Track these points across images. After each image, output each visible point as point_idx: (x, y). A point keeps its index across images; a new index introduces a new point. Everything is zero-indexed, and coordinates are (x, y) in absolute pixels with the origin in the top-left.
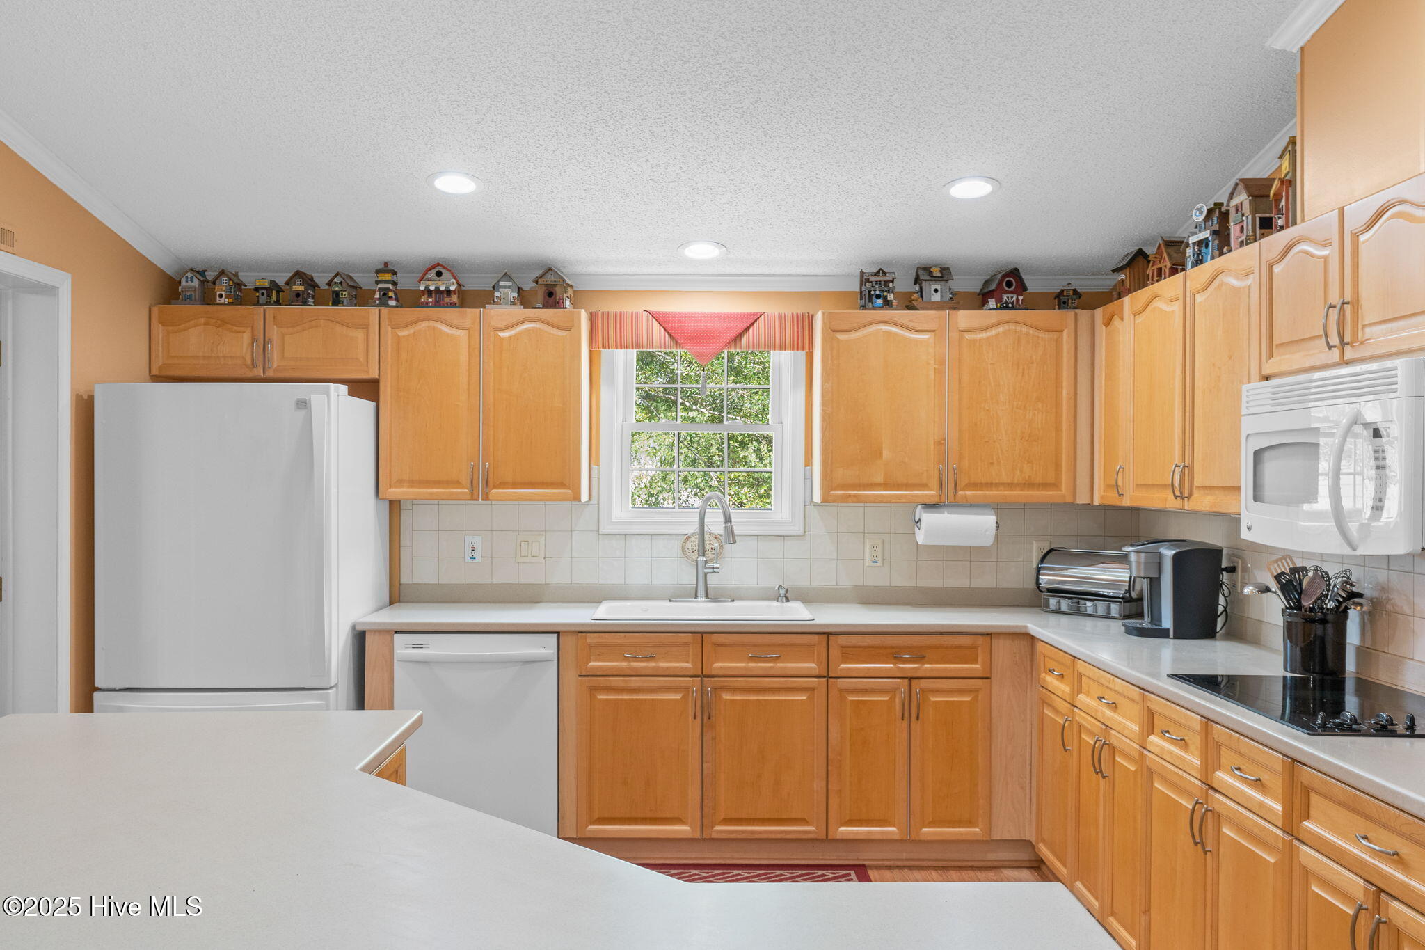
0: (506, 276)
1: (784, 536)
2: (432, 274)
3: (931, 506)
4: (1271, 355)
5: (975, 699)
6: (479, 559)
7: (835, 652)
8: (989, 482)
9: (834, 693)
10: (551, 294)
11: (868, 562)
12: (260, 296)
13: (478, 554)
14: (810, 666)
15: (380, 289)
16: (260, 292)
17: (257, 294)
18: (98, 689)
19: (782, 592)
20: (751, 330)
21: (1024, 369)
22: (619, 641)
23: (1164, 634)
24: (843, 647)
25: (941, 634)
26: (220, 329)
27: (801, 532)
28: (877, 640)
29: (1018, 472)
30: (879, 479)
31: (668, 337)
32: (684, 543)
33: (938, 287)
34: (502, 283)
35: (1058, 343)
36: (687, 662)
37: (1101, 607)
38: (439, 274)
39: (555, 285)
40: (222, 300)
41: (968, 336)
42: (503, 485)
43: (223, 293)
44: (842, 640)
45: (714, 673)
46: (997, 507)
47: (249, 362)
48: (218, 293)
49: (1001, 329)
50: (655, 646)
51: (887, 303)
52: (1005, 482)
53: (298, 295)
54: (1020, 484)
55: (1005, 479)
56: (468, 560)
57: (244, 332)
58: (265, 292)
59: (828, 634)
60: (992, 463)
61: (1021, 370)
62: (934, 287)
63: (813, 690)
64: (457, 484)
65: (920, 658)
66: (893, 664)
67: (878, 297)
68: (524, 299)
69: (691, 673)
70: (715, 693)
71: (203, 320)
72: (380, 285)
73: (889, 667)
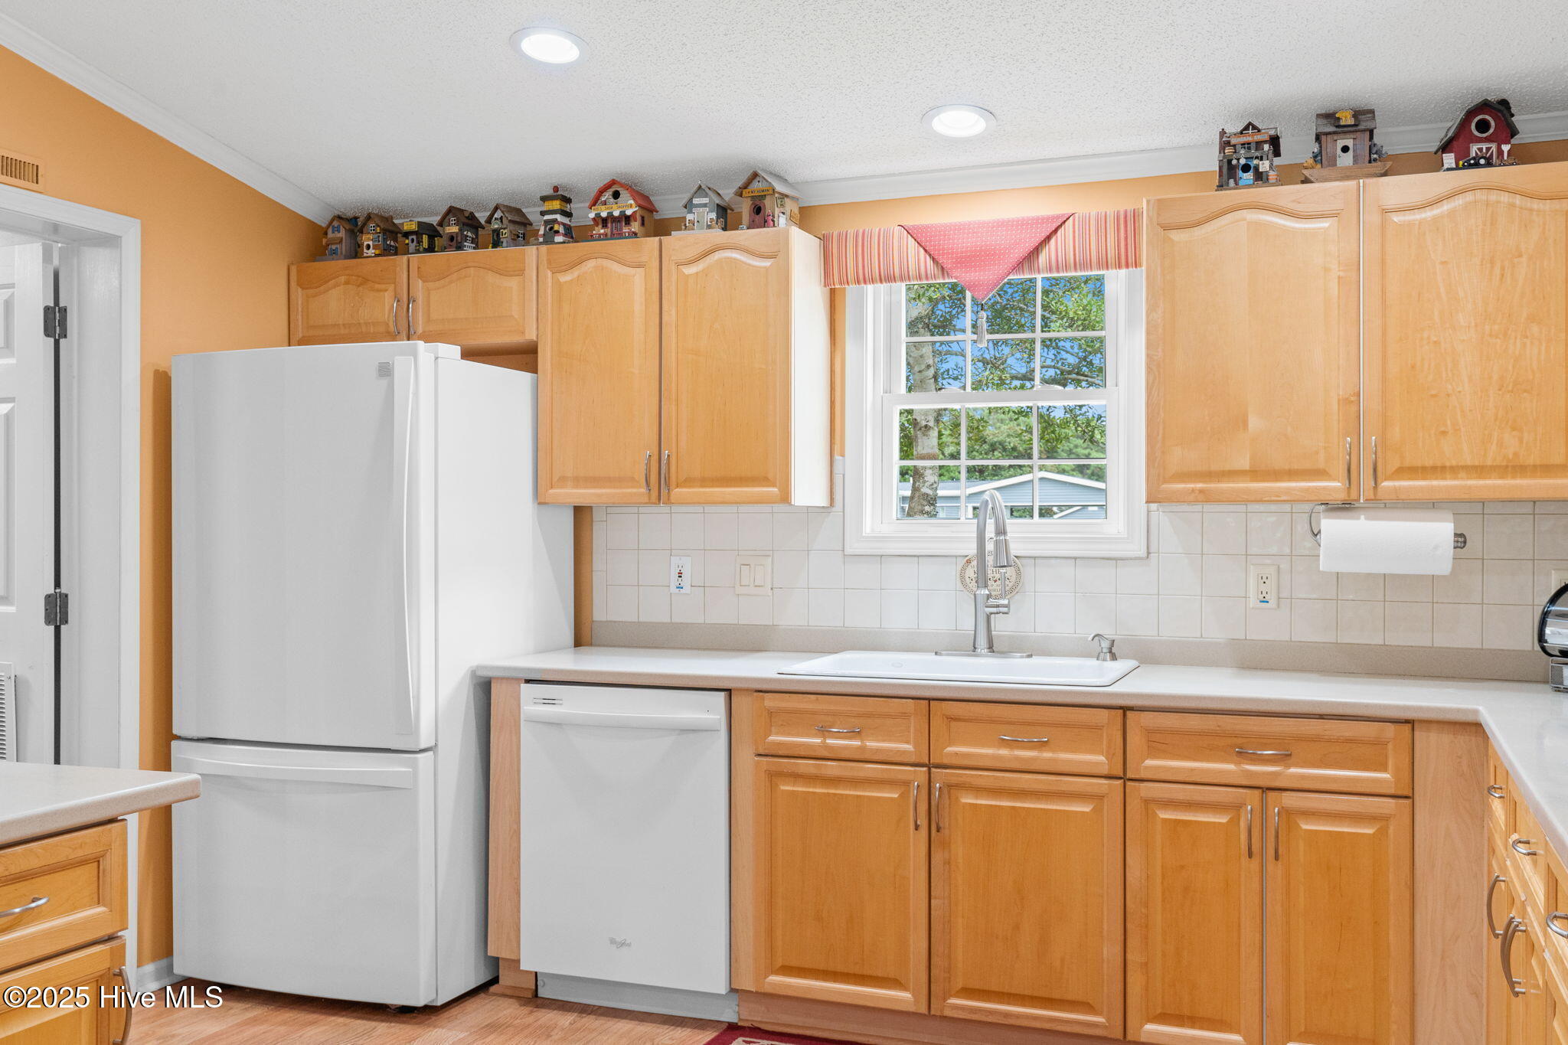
0: (700, 190)
1: (1116, 559)
2: (607, 196)
3: (1345, 507)
5: (1383, 831)
6: (687, 589)
7: (1135, 739)
8: (1439, 464)
9: (1134, 805)
10: (758, 210)
11: (1253, 601)
12: (410, 244)
13: (686, 581)
14: (1097, 760)
15: (547, 222)
16: (410, 238)
17: (407, 241)
18: (179, 738)
19: (1105, 645)
20: (1053, 241)
21: (1503, 268)
22: (810, 706)
24: (1149, 732)
25: (1321, 717)
26: (361, 288)
27: (1143, 553)
29: (1494, 447)
30: (1244, 463)
31: (929, 261)
32: (963, 569)
33: (1349, 143)
34: (696, 201)
36: (907, 742)
38: (616, 195)
39: (763, 197)
40: (371, 252)
41: (1396, 218)
42: (688, 482)
43: (371, 243)
44: (1148, 719)
45: (946, 761)
46: (1454, 508)
47: (392, 328)
48: (365, 244)
49: (1459, 201)
50: (860, 716)
51: (1260, 176)
52: (1469, 463)
53: (452, 238)
54: (1499, 467)
55: (1468, 459)
56: (673, 589)
57: (386, 290)
58: (414, 237)
59: (1125, 709)
60: (1444, 433)
61: (1497, 271)
62: (1340, 144)
63: (1101, 797)
64: (631, 481)
66: (1236, 764)
67: (1246, 168)
68: (726, 216)
69: (913, 760)
70: (949, 792)
71: (343, 279)
72: (547, 217)
73: (1227, 768)
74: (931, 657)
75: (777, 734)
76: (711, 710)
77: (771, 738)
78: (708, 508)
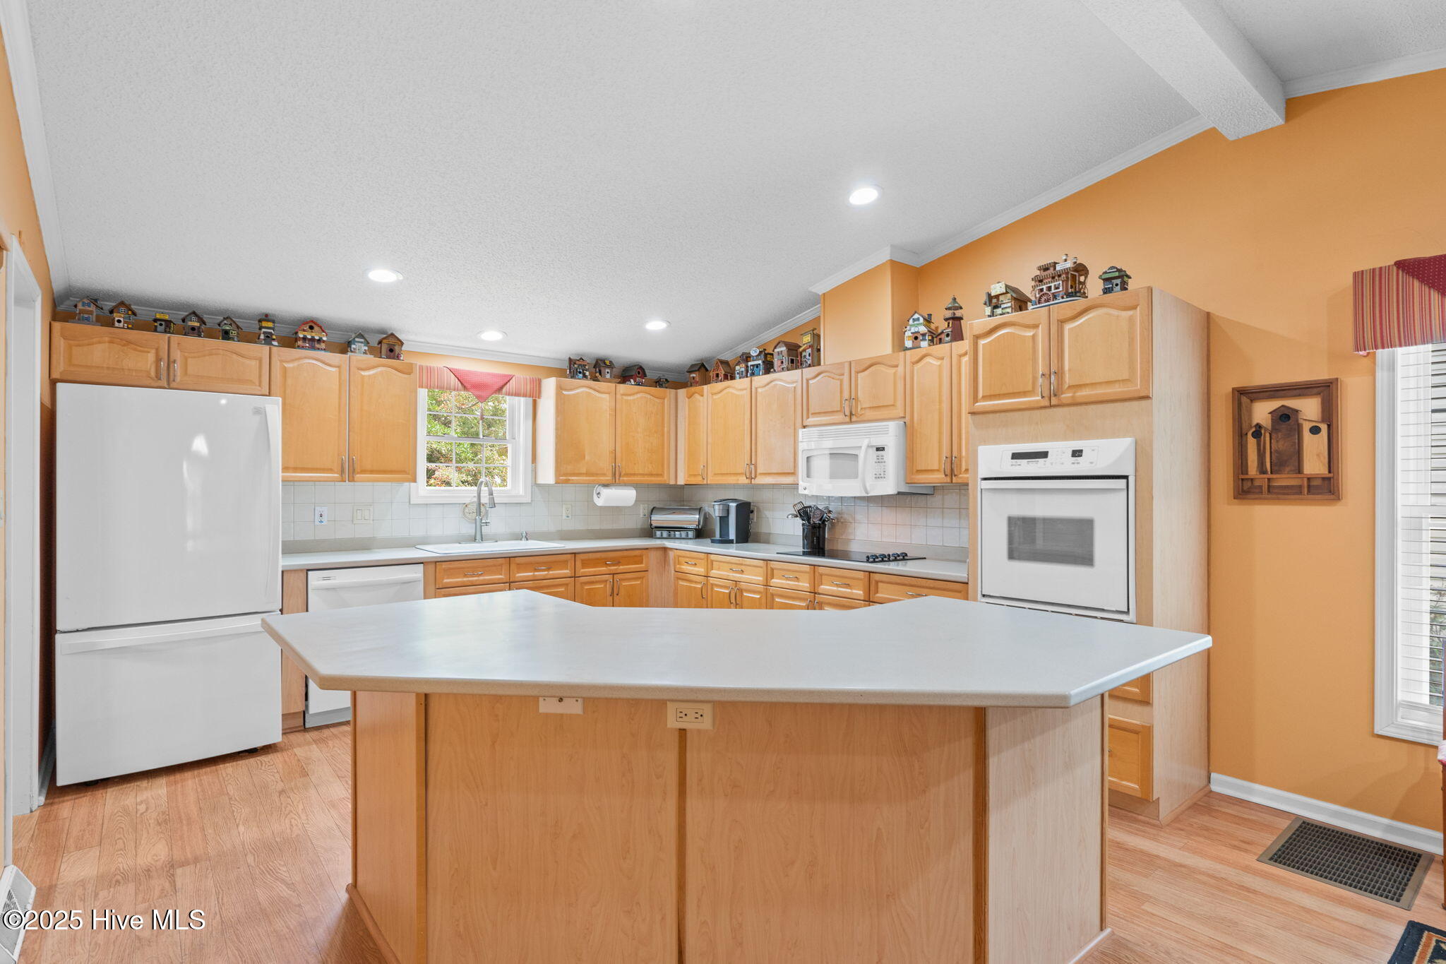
0: (361, 336)
1: (520, 503)
2: (307, 328)
3: (606, 485)
4: (808, 417)
5: (642, 583)
6: (325, 523)
7: (579, 564)
8: (634, 473)
9: (578, 585)
10: (391, 350)
11: (564, 517)
12: (159, 326)
13: (325, 518)
14: (566, 572)
15: (264, 333)
16: (159, 322)
17: (156, 324)
19: (524, 535)
20: (508, 384)
21: (649, 416)
22: (462, 566)
23: (731, 542)
24: (582, 560)
25: (626, 550)
26: (125, 348)
27: (531, 501)
28: (598, 555)
29: (646, 468)
30: (584, 471)
31: (460, 384)
32: (464, 509)
33: (609, 371)
34: (357, 339)
35: (663, 403)
36: (502, 575)
37: (683, 534)
38: (311, 328)
39: (394, 345)
40: (121, 325)
41: (625, 398)
42: (364, 472)
43: (122, 319)
44: (582, 557)
45: (517, 580)
46: (636, 486)
47: (153, 374)
48: (117, 319)
49: (639, 395)
50: (483, 567)
51: (585, 376)
53: (193, 329)
54: (647, 474)
55: (641, 472)
56: (317, 523)
57: (149, 352)
58: (163, 323)
59: (575, 553)
60: (636, 464)
61: (647, 417)
62: (607, 370)
63: (567, 585)
64: (330, 470)
65: (618, 563)
66: (606, 567)
67: (580, 373)
68: (375, 351)
69: (505, 581)
71: (107, 339)
72: (263, 330)
73: (603, 569)
74: (458, 545)
75: (448, 578)
76: (417, 573)
77: (445, 581)
78: (375, 484)
